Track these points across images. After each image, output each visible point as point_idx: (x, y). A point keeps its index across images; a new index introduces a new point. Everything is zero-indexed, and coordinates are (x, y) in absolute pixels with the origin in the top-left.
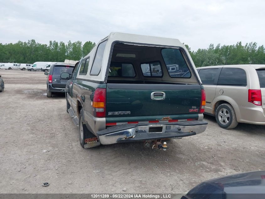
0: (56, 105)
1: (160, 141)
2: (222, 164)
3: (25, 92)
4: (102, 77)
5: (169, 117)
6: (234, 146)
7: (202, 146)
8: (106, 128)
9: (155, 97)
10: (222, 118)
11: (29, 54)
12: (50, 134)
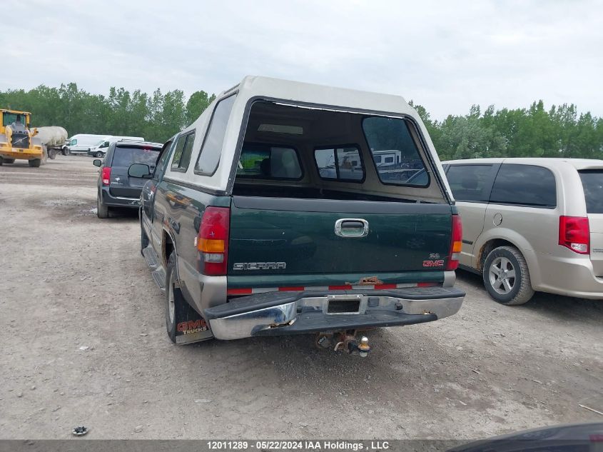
0: (117, 238)
1: (352, 334)
2: (497, 389)
3: (48, 205)
4: (222, 181)
5: (375, 277)
6: (522, 346)
7: (450, 345)
8: (228, 302)
9: (344, 231)
10: (498, 280)
11: (60, 116)
12: (99, 306)
